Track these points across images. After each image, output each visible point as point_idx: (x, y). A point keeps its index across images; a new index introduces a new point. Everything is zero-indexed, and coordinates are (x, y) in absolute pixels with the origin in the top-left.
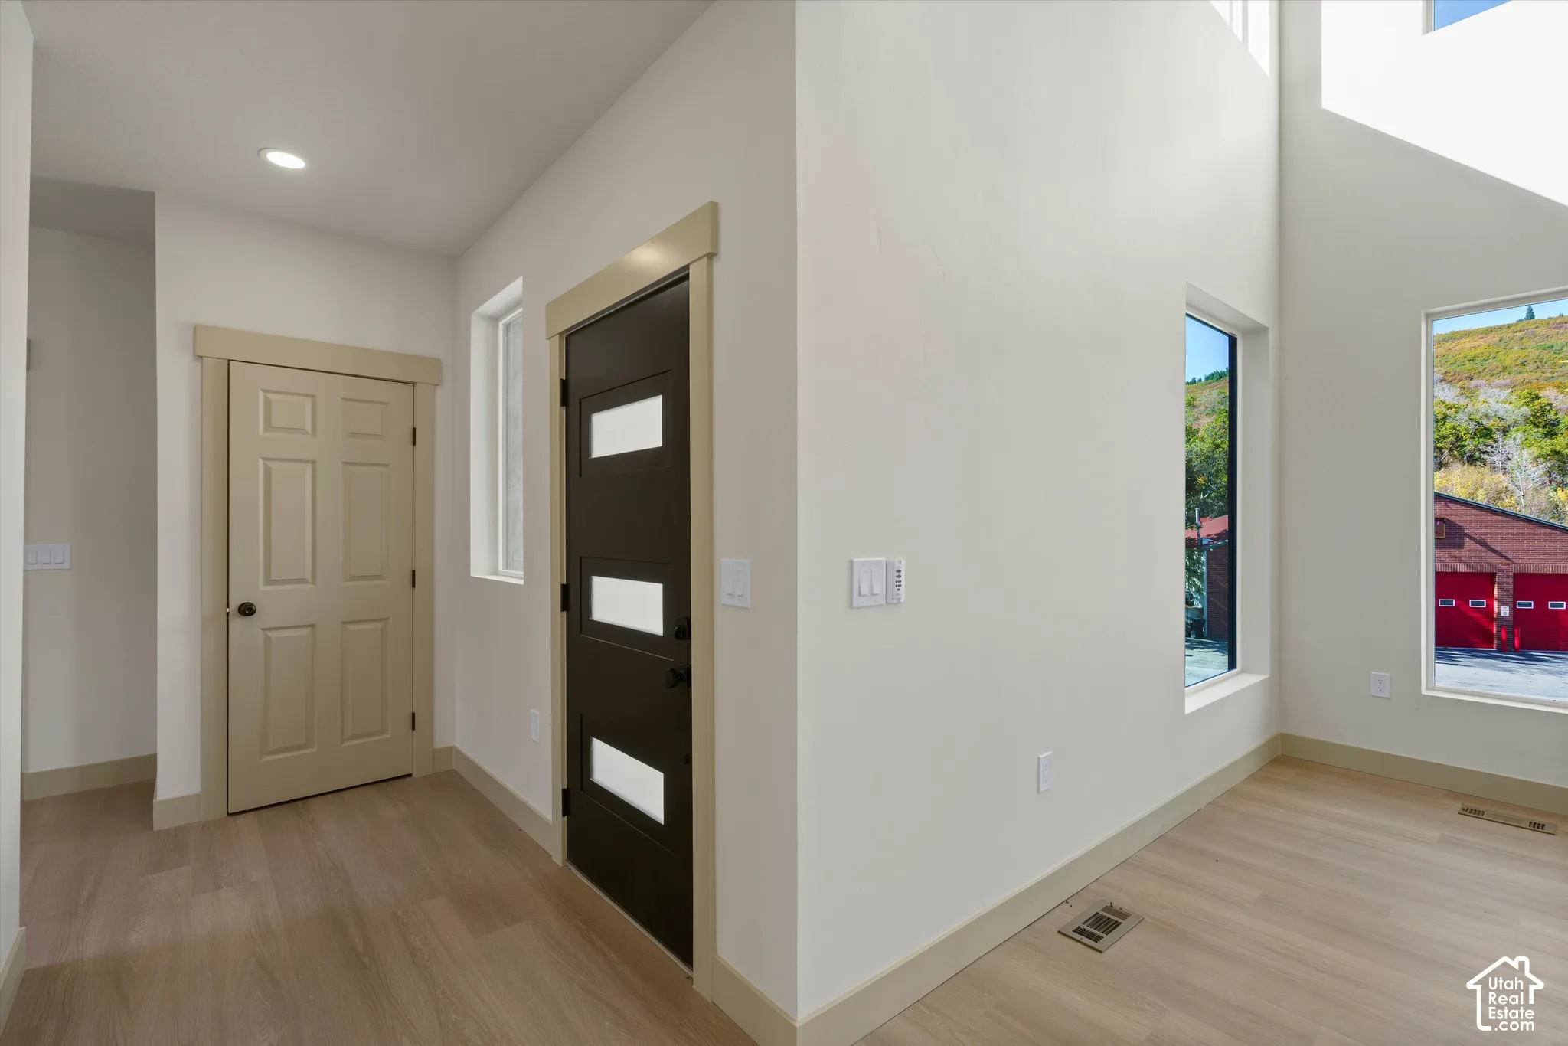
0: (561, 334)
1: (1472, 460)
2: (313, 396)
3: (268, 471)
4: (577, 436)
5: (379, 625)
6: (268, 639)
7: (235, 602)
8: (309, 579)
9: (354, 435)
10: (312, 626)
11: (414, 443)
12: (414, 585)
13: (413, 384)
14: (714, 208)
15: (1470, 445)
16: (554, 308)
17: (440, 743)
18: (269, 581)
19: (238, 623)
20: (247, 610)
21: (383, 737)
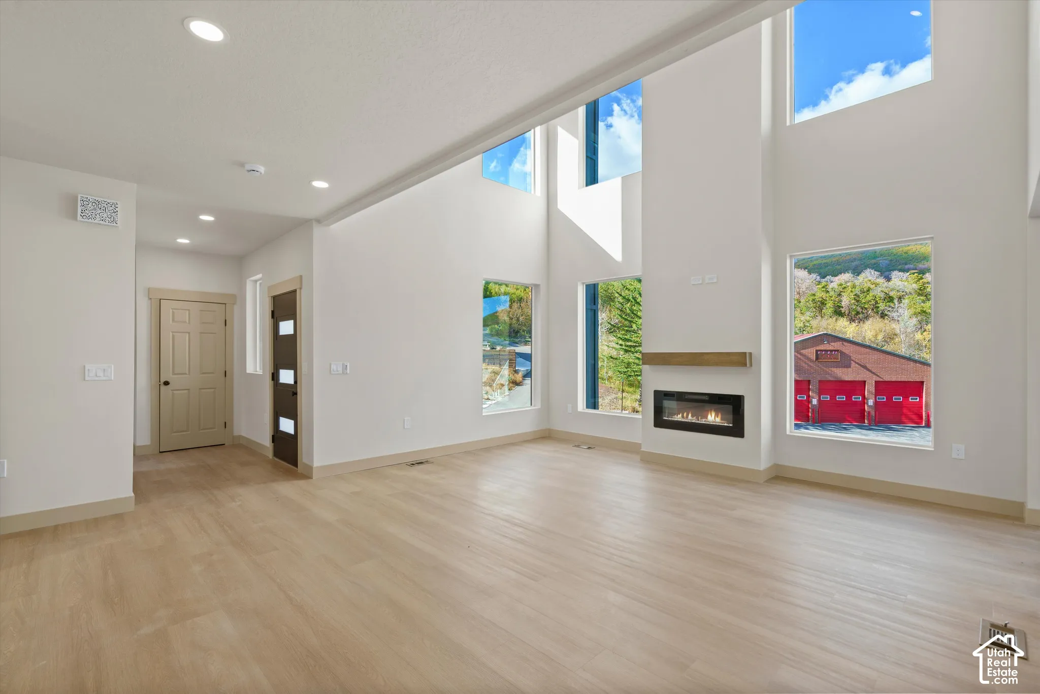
0: (272, 297)
1: (883, 316)
2: (189, 310)
3: (173, 336)
4: (276, 328)
5: (213, 390)
6: (173, 393)
7: (163, 380)
8: (188, 373)
9: (203, 323)
10: (189, 389)
11: (226, 325)
12: (226, 376)
13: (225, 304)
14: (301, 277)
15: (882, 306)
16: (270, 288)
17: (236, 433)
18: (174, 374)
19: (163, 388)
20: (166, 383)
21: (214, 430)
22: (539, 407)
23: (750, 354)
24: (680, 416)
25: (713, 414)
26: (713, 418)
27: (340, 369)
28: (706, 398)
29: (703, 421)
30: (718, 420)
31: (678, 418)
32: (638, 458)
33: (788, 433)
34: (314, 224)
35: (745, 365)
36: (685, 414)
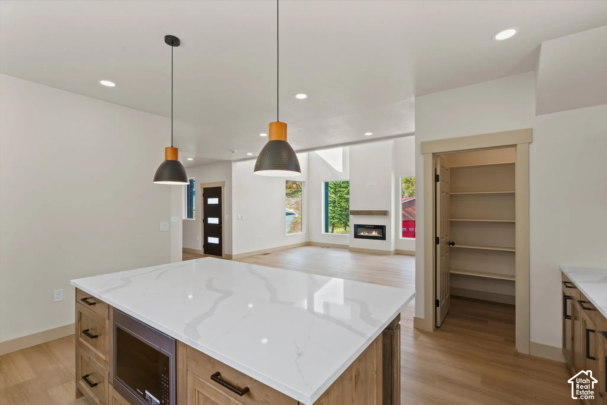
0: (203, 188)
4: (205, 201)
14: (224, 181)
16: (202, 184)
22: (305, 232)
23: (388, 211)
24: (363, 233)
25: (374, 232)
26: (374, 234)
27: (240, 218)
28: (373, 227)
29: (371, 235)
30: (376, 234)
31: (362, 234)
32: (348, 250)
33: (400, 238)
34: (233, 162)
35: (386, 215)
36: (364, 233)
